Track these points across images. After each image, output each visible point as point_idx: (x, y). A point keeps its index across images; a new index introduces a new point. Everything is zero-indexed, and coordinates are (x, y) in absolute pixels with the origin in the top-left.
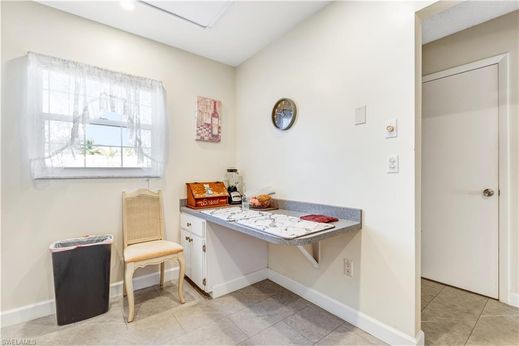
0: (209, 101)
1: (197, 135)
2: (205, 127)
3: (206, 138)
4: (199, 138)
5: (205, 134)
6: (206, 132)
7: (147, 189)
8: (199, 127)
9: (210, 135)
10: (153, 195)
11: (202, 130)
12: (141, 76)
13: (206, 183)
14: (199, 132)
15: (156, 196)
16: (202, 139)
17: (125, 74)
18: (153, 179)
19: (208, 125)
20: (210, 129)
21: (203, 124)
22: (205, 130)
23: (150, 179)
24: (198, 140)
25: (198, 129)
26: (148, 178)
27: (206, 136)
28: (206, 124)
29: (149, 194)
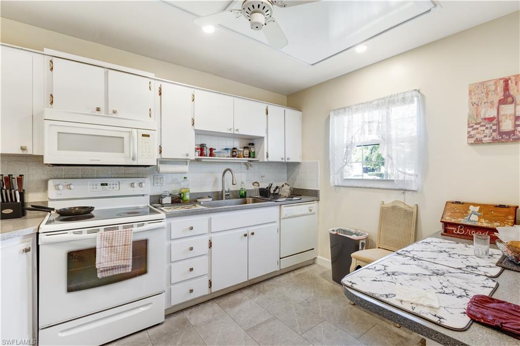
0: (492, 83)
1: (469, 137)
2: (483, 124)
3: (487, 139)
4: (472, 140)
5: (486, 132)
6: (487, 131)
7: (403, 201)
8: (472, 126)
9: (494, 134)
10: (408, 209)
11: (477, 129)
12: (393, 94)
13: (475, 205)
14: (473, 133)
15: (410, 209)
16: (478, 142)
17: (380, 99)
18: (410, 192)
19: (491, 120)
20: (496, 125)
21: (479, 120)
22: (484, 128)
23: (406, 192)
24: (472, 144)
25: (470, 129)
26: (404, 191)
27: (485, 136)
28: (485, 119)
29: (402, 206)
